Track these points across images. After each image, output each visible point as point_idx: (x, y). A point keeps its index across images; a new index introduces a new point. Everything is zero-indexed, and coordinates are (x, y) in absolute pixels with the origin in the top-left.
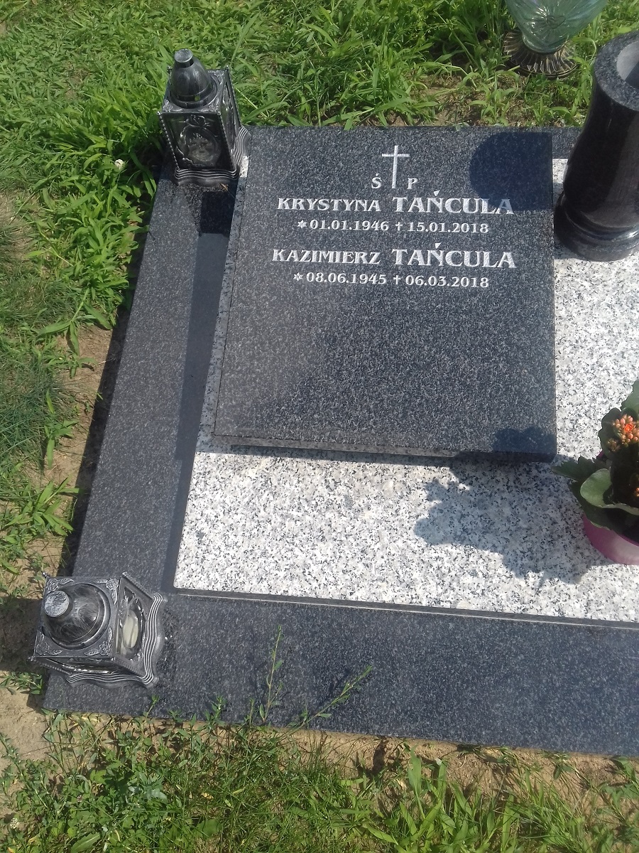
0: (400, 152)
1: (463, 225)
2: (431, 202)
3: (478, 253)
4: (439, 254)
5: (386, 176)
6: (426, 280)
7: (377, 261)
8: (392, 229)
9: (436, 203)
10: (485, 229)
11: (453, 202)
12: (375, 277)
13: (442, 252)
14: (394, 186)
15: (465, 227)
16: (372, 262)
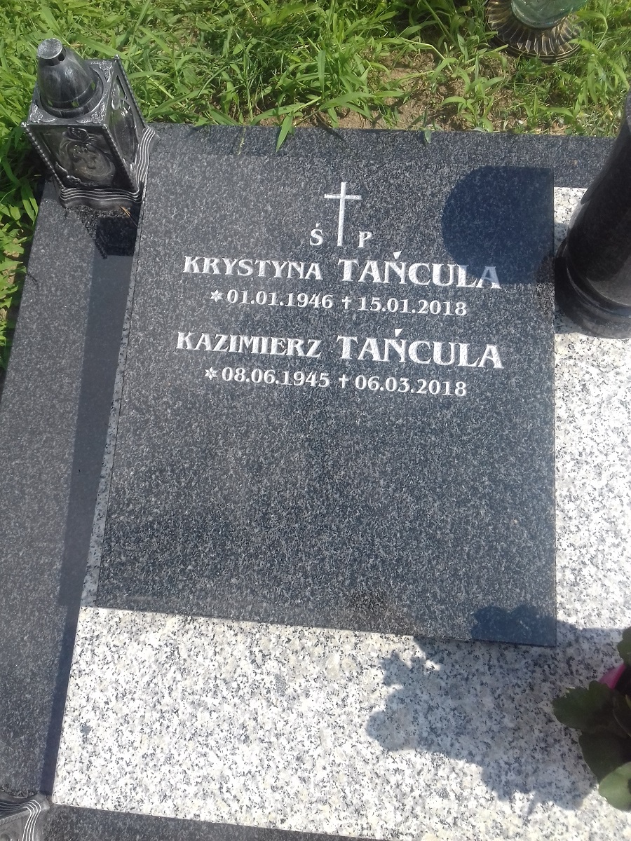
0: (348, 192)
1: (432, 303)
2: (390, 268)
3: (452, 345)
4: (400, 344)
5: (329, 228)
6: (382, 383)
7: (317, 353)
8: (338, 306)
9: (397, 269)
10: (462, 309)
11: (420, 269)
12: (314, 377)
13: (404, 342)
14: (340, 243)
15: (435, 306)
16: (310, 354)
